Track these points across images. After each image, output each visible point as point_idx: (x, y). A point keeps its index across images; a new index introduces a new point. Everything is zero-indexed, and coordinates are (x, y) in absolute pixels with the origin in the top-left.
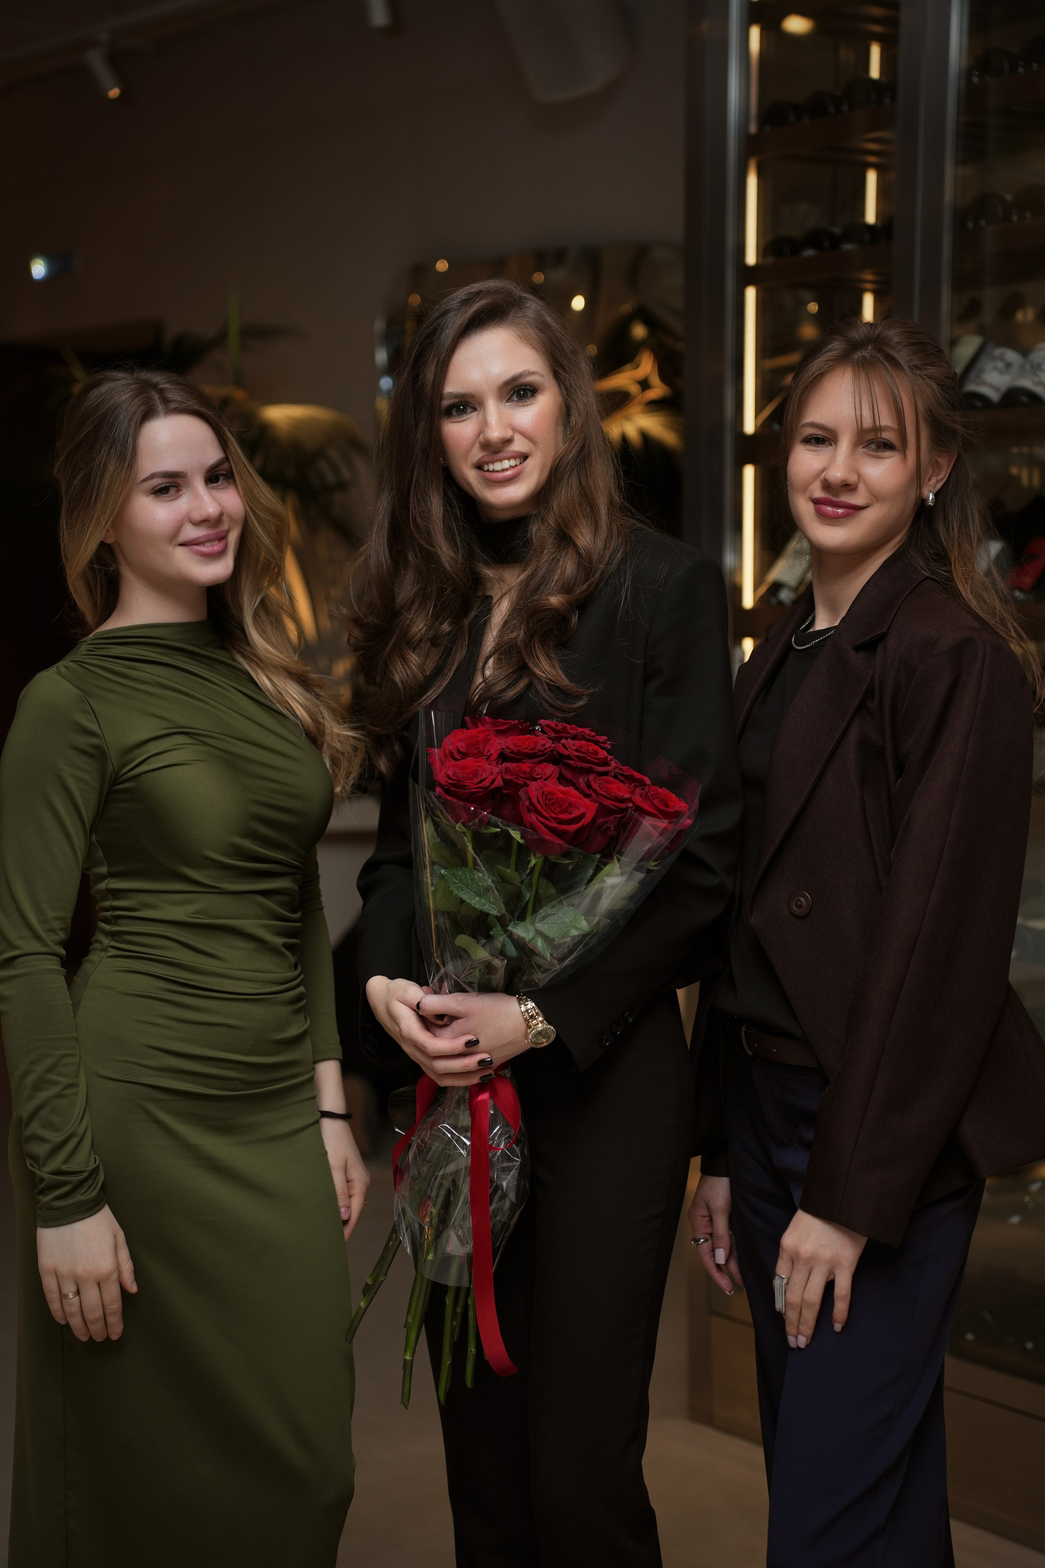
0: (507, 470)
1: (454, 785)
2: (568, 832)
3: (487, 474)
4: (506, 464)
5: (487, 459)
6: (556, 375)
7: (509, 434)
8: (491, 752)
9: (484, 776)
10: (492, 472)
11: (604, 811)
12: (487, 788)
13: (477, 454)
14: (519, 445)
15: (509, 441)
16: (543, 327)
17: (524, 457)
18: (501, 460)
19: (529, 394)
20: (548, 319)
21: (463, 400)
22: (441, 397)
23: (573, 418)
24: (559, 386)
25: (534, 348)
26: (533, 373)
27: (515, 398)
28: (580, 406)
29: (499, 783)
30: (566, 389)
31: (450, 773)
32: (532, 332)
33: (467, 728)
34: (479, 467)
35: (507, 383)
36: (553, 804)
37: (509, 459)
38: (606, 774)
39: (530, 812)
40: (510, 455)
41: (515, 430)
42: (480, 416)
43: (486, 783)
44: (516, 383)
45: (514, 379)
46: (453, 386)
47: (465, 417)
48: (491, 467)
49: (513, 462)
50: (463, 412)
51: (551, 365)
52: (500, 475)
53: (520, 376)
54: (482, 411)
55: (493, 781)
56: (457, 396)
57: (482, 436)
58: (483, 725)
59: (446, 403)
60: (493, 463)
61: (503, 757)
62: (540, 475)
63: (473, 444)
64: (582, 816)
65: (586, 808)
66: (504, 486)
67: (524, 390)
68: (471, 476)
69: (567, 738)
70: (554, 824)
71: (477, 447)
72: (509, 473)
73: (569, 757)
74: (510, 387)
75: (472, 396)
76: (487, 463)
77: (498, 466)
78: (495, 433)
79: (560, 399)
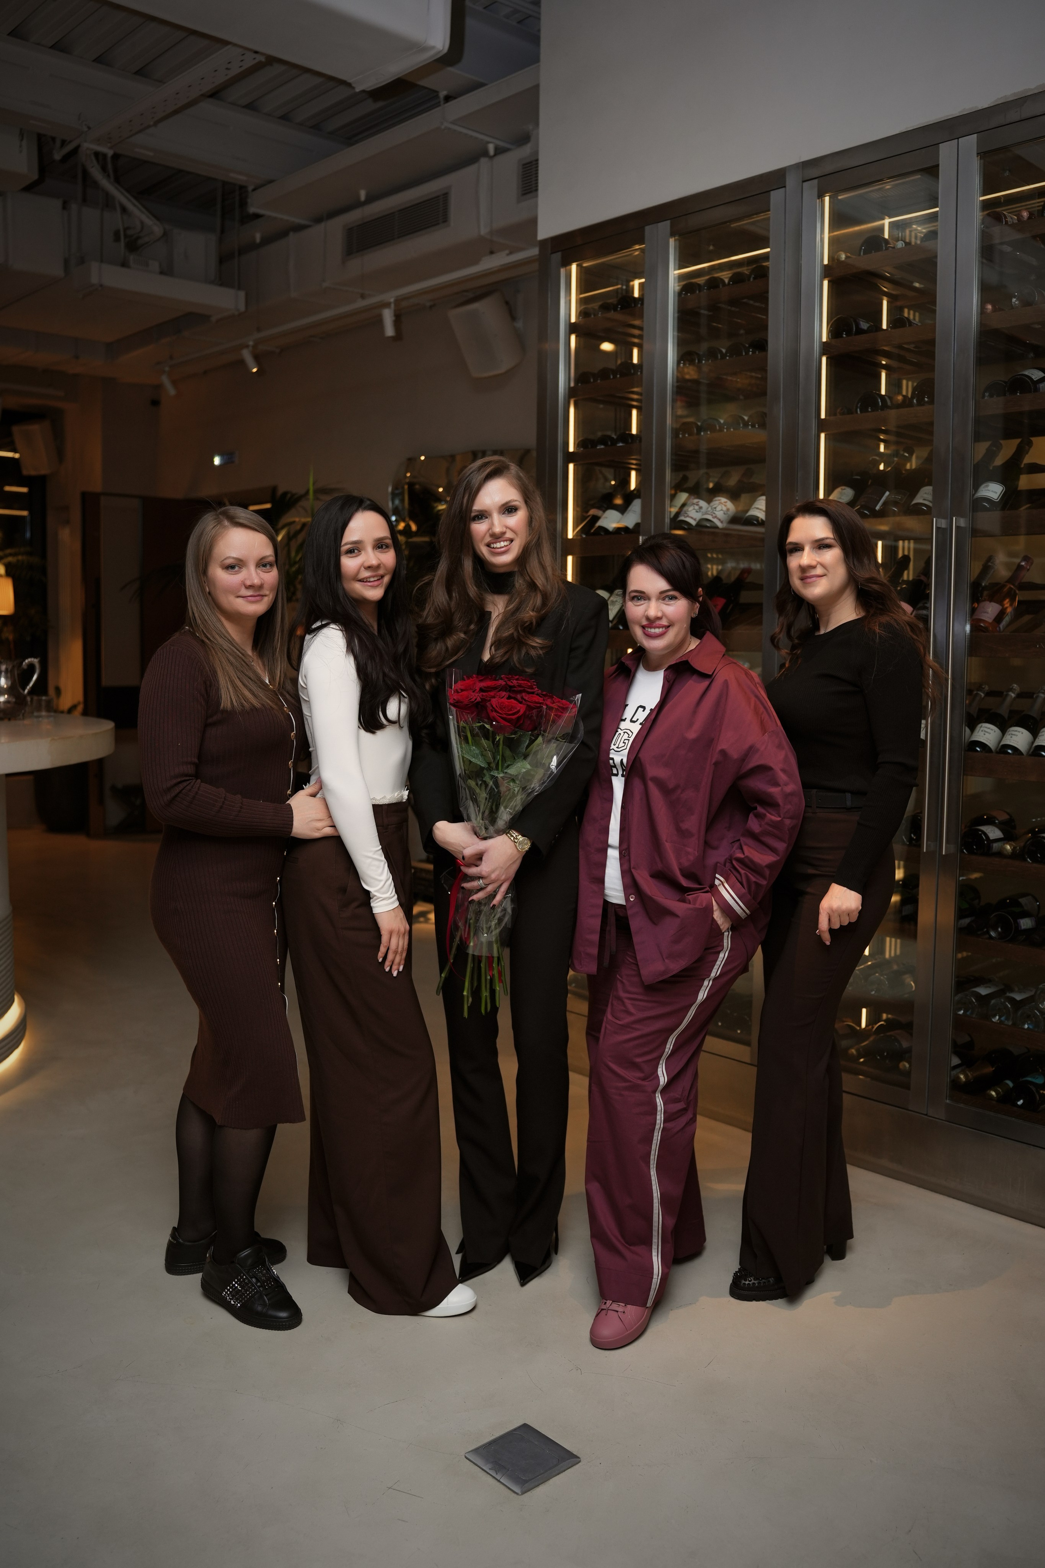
0: (503, 547)
1: (457, 702)
2: (512, 719)
3: (493, 550)
4: (503, 544)
5: (493, 541)
6: (526, 502)
7: (504, 529)
8: (476, 688)
9: (472, 697)
10: (495, 548)
11: (530, 708)
12: (473, 702)
13: (488, 539)
14: (509, 535)
15: (504, 533)
16: (519, 478)
17: (512, 541)
18: (500, 542)
19: (514, 510)
20: (521, 474)
21: (481, 513)
22: (471, 512)
23: (533, 523)
24: (527, 506)
25: (516, 489)
26: (516, 501)
27: (507, 513)
28: (537, 518)
29: (479, 699)
30: (531, 509)
31: (455, 698)
32: (515, 481)
33: (465, 680)
34: (488, 545)
35: (503, 505)
36: (504, 708)
37: (504, 541)
38: (533, 693)
39: (492, 712)
40: (504, 539)
41: (507, 527)
42: (490, 521)
43: (473, 700)
44: (508, 505)
45: (507, 503)
46: (478, 506)
47: (482, 521)
48: (495, 546)
49: (506, 543)
50: (481, 518)
51: (523, 496)
52: (499, 550)
53: (510, 502)
54: (490, 519)
55: (476, 699)
56: (478, 511)
57: (490, 531)
58: (472, 678)
59: (473, 514)
60: (496, 543)
61: (481, 690)
62: (519, 550)
63: (485, 535)
64: (519, 711)
65: (522, 708)
66: (501, 555)
67: (511, 509)
68: (484, 551)
69: (513, 680)
70: (505, 716)
71: (488, 535)
72: (503, 549)
73: (514, 687)
74: (505, 507)
75: (486, 511)
76: (493, 543)
77: (498, 545)
78: (497, 529)
79: (527, 514)
